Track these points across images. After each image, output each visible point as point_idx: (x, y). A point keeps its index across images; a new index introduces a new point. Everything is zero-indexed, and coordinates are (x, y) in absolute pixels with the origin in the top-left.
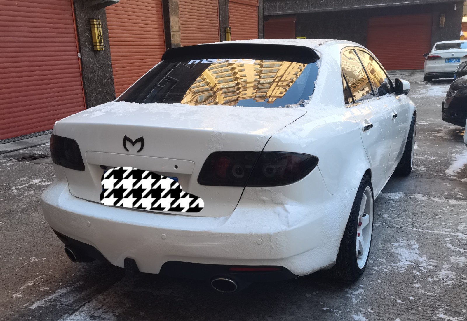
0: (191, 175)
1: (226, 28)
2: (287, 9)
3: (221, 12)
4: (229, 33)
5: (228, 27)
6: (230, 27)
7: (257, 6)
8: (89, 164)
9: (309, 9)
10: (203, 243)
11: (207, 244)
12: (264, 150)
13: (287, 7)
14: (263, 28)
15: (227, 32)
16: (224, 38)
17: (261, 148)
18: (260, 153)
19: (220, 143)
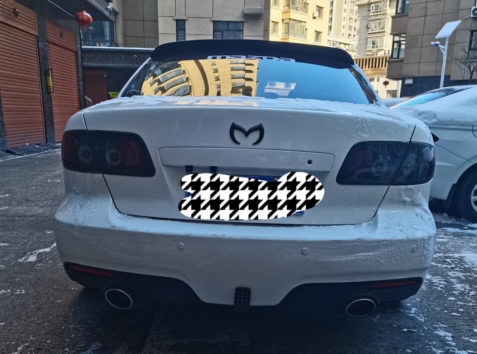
0: (329, 172)
1: (47, 71)
2: (98, 61)
3: (41, 52)
4: (51, 77)
5: (49, 70)
6: (51, 70)
7: (75, 52)
8: (164, 165)
9: (121, 64)
10: (356, 255)
11: (361, 255)
12: (411, 140)
13: (98, 60)
14: (82, 76)
15: (48, 75)
16: (45, 81)
17: (409, 138)
18: (408, 143)
19: (366, 131)
